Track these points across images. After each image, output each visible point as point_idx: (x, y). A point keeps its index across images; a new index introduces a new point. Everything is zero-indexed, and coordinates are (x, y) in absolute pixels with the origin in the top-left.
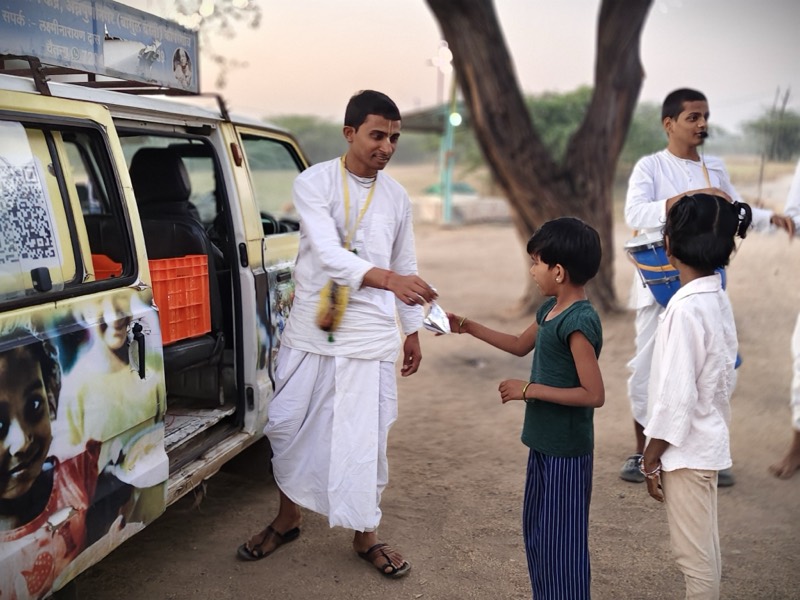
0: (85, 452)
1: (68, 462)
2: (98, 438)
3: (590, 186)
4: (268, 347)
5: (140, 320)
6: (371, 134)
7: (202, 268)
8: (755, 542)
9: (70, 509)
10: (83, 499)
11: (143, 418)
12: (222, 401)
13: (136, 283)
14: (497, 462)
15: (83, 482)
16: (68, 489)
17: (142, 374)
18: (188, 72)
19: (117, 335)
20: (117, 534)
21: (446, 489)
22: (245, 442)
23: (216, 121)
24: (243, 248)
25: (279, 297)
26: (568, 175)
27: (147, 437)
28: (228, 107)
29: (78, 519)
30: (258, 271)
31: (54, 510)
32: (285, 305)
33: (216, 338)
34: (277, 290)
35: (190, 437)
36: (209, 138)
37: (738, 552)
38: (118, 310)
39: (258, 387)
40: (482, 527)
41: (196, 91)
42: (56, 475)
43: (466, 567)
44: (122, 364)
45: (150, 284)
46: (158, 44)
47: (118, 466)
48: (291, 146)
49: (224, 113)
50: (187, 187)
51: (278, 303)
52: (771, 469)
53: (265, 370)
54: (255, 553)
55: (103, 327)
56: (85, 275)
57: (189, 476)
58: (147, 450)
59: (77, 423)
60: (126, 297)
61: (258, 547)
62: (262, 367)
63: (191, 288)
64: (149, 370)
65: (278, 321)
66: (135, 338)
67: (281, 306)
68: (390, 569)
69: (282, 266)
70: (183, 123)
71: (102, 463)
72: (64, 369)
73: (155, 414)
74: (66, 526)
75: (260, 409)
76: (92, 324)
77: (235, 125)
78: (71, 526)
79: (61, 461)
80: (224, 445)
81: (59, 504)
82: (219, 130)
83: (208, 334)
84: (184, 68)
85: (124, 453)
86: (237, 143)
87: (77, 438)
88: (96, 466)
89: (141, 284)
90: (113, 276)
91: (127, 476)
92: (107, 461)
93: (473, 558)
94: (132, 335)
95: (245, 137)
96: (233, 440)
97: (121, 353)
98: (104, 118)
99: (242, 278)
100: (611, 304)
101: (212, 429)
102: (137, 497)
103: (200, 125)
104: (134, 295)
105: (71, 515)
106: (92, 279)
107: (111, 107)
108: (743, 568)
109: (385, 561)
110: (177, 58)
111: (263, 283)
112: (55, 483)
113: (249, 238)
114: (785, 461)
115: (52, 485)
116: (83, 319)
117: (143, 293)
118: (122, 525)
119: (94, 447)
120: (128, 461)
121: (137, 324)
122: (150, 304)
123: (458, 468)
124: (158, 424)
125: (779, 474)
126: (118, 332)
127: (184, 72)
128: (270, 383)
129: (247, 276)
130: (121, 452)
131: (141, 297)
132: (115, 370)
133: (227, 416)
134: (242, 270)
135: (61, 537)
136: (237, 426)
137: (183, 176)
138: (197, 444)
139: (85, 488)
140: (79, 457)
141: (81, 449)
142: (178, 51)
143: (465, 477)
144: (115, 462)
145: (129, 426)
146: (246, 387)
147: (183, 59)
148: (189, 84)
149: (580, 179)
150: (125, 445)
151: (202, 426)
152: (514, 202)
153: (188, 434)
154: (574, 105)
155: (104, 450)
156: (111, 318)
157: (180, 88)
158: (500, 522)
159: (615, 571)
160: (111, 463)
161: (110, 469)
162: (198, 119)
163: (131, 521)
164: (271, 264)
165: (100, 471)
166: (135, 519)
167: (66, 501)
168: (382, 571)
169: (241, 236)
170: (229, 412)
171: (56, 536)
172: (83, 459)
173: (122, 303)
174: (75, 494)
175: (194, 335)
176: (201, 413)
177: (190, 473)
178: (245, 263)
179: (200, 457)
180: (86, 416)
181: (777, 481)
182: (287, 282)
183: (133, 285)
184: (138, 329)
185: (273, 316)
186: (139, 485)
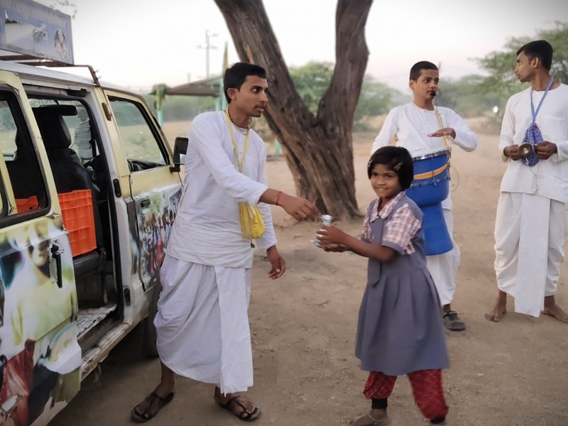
0: (24, 350)
1: (13, 359)
2: (32, 338)
3: (337, 130)
4: (138, 257)
5: (56, 241)
6: (251, 89)
7: (88, 200)
8: (490, 367)
9: (16, 397)
10: (25, 388)
11: (63, 319)
12: (106, 301)
13: (50, 213)
14: (303, 329)
15: (23, 373)
16: (14, 381)
17: (60, 284)
18: (65, 48)
19: (41, 255)
20: (50, 411)
21: (272, 351)
22: (126, 330)
23: (90, 86)
24: (117, 183)
25: (143, 219)
26: (320, 123)
27: (65, 333)
28: (97, 75)
29: (23, 403)
30: (129, 200)
31: (4, 399)
32: (147, 225)
33: (100, 253)
34: (142, 214)
35: (87, 331)
36: (85, 99)
37: (482, 375)
38: (40, 235)
39: (133, 288)
40: (306, 376)
41: (71, 63)
42: (5, 370)
43: (301, 407)
44: (46, 278)
45: (60, 213)
46: (44, 26)
47: (47, 359)
48: (141, 104)
49: (96, 79)
50: (68, 138)
51: (143, 223)
52: (487, 316)
53: (137, 274)
54: (147, 416)
55: (31, 249)
56: (10, 208)
57: (90, 361)
58: (66, 343)
59: (18, 327)
60: (44, 224)
61: (147, 410)
62: (135, 272)
63: (81, 215)
64: (65, 281)
65: (144, 237)
66: (53, 257)
67: (145, 225)
68: (246, 415)
69: (144, 195)
70: (67, 88)
71: (36, 358)
72: (6, 285)
73: (70, 315)
74: (14, 410)
75: (135, 304)
76: (22, 247)
77: (103, 89)
78: (18, 410)
79: (8, 359)
80: (112, 334)
81: (8, 394)
82: (92, 93)
83: (94, 250)
84: (62, 45)
85: (50, 348)
86: (106, 103)
87: (18, 338)
88: (32, 360)
89: (54, 214)
90: (31, 208)
91: (54, 365)
92: (39, 356)
93: (305, 400)
94: (51, 254)
95: (112, 99)
96: (117, 329)
97: (45, 269)
98: (17, 84)
99: (117, 205)
100: (356, 211)
101: (102, 323)
102: (61, 382)
103: (78, 88)
104: (50, 222)
105: (17, 401)
106: (15, 212)
107: (21, 75)
108: (487, 386)
109: (242, 409)
110: (57, 37)
111: (133, 209)
112: (4, 377)
113: (120, 176)
114: (495, 311)
115: (2, 379)
116: (15, 243)
117: (57, 221)
118: (52, 405)
119: (30, 345)
120: (53, 354)
121: (54, 245)
122: (62, 229)
123: (276, 336)
124: (73, 323)
125: (492, 319)
126: (42, 252)
127: (62, 48)
128: (141, 284)
129: (121, 204)
130: (48, 347)
131: (55, 224)
132: (41, 283)
133: (111, 312)
134: (117, 200)
135: (12, 419)
136: (119, 319)
137: (64, 128)
138: (92, 335)
139: (25, 378)
140: (20, 354)
141: (21, 348)
142: (57, 31)
143: (283, 341)
144: (44, 355)
145: (54, 326)
146: (124, 289)
147: (61, 38)
148: (66, 57)
149: (330, 126)
150: (51, 342)
151: (94, 321)
152: (284, 143)
153: (86, 329)
154: (306, 75)
155: (37, 346)
156: (36, 242)
157: (60, 60)
158: (317, 372)
159: (405, 397)
160: (42, 357)
161: (42, 361)
162: (78, 84)
163: (57, 401)
164: (136, 194)
165: (35, 364)
166: (60, 399)
167: (13, 390)
168: (240, 417)
169: (114, 173)
170: (112, 309)
171: (8, 418)
172: (23, 354)
173: (42, 229)
174: (18, 383)
175: (84, 251)
176: (90, 311)
177: (90, 359)
178: (119, 194)
179: (95, 346)
180: (24, 321)
181: (492, 323)
182: (148, 207)
183: (48, 215)
184: (55, 249)
185: (140, 233)
186: (62, 372)
